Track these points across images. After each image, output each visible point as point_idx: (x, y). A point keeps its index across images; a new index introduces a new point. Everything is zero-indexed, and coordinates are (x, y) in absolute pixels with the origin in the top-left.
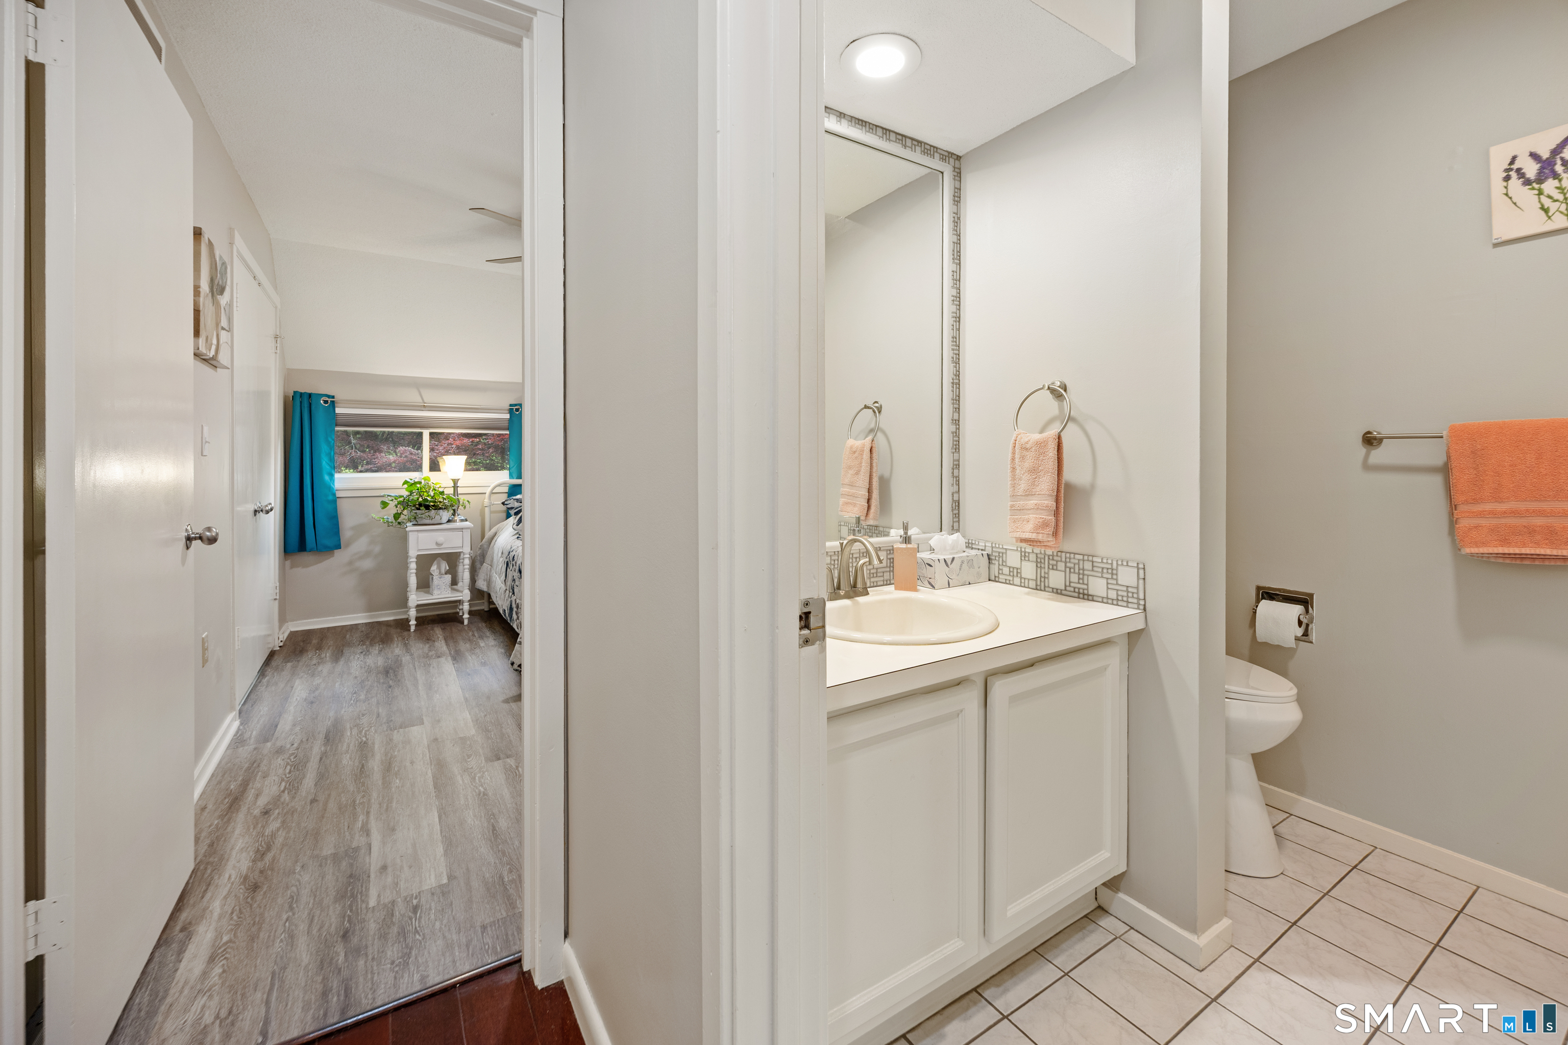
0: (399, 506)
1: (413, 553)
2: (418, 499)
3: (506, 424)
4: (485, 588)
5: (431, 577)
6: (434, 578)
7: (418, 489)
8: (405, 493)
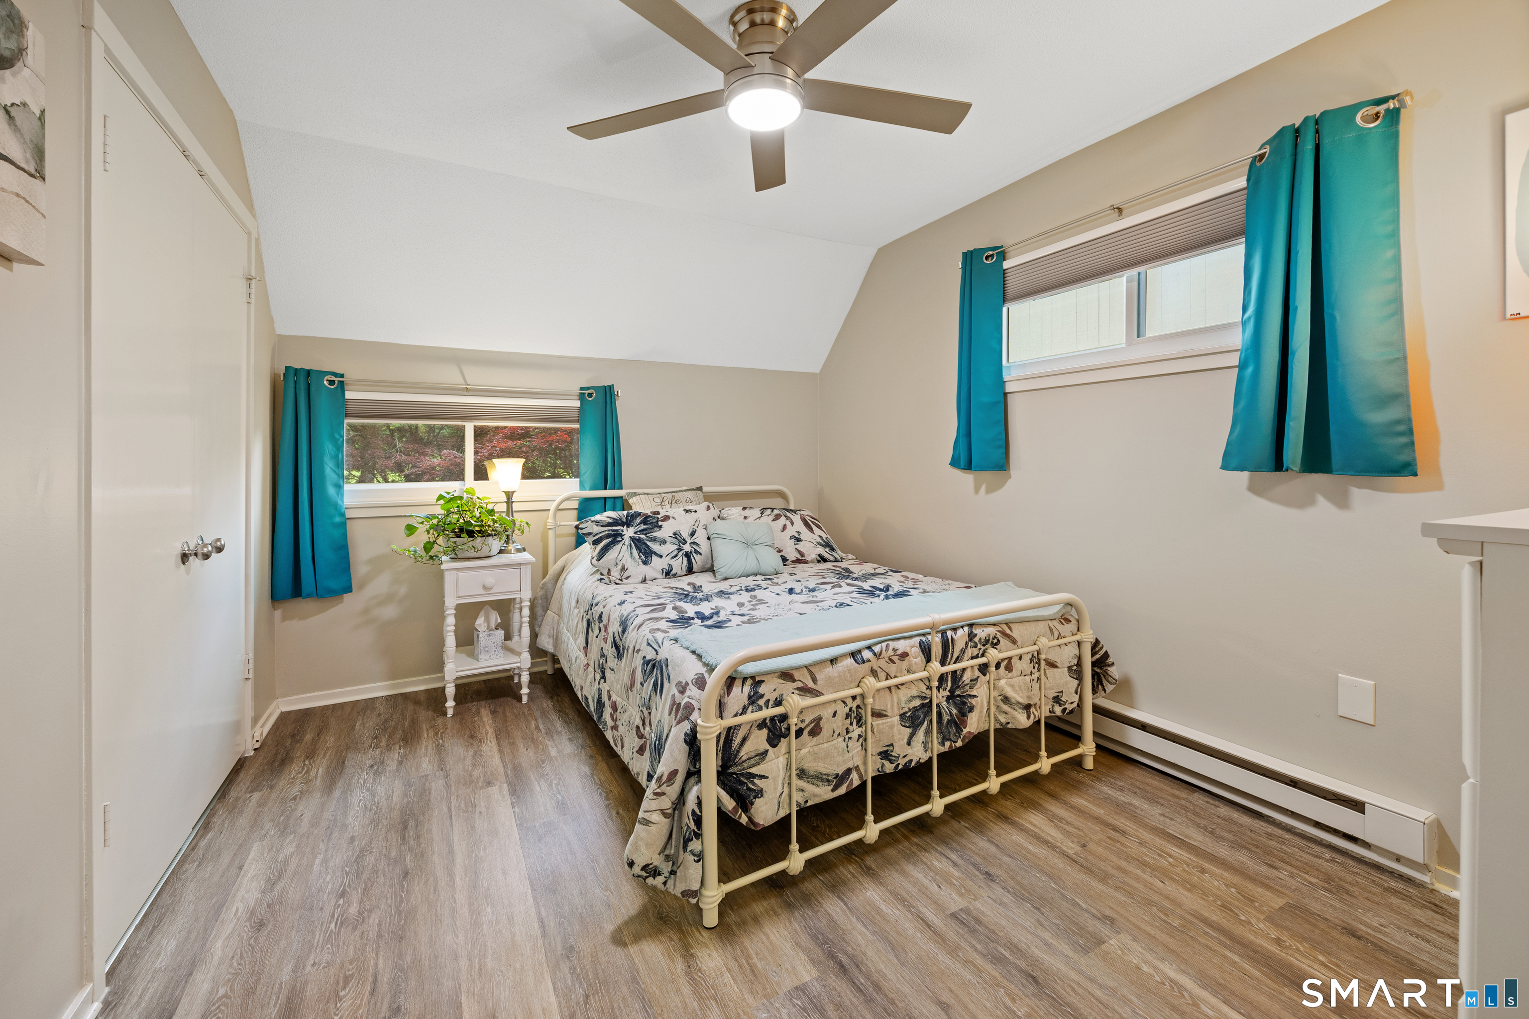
0: (431, 531)
1: (451, 602)
2: (458, 521)
3: (575, 414)
4: (550, 648)
5: (476, 633)
6: (481, 636)
7: (458, 507)
8: (439, 511)
